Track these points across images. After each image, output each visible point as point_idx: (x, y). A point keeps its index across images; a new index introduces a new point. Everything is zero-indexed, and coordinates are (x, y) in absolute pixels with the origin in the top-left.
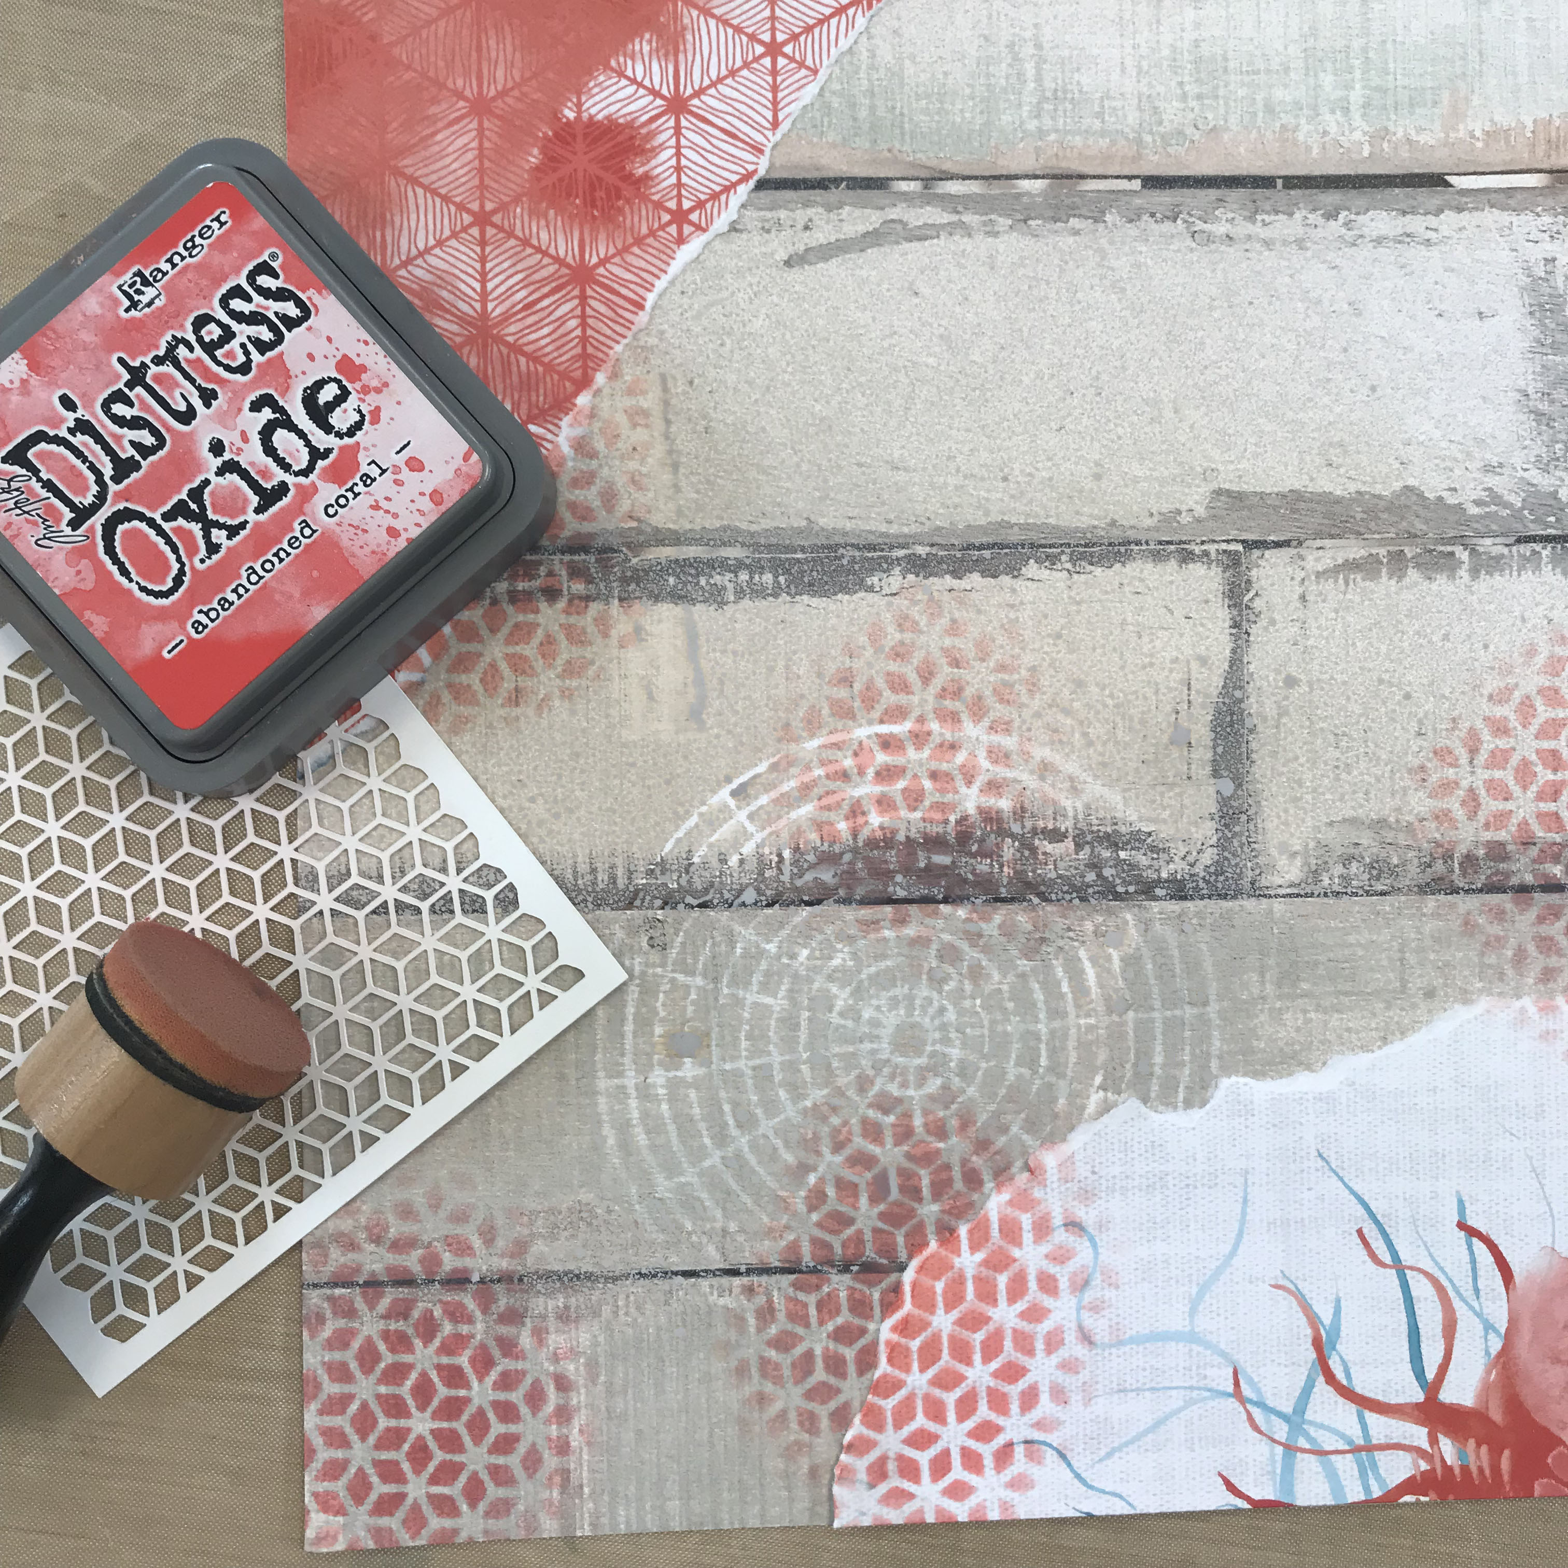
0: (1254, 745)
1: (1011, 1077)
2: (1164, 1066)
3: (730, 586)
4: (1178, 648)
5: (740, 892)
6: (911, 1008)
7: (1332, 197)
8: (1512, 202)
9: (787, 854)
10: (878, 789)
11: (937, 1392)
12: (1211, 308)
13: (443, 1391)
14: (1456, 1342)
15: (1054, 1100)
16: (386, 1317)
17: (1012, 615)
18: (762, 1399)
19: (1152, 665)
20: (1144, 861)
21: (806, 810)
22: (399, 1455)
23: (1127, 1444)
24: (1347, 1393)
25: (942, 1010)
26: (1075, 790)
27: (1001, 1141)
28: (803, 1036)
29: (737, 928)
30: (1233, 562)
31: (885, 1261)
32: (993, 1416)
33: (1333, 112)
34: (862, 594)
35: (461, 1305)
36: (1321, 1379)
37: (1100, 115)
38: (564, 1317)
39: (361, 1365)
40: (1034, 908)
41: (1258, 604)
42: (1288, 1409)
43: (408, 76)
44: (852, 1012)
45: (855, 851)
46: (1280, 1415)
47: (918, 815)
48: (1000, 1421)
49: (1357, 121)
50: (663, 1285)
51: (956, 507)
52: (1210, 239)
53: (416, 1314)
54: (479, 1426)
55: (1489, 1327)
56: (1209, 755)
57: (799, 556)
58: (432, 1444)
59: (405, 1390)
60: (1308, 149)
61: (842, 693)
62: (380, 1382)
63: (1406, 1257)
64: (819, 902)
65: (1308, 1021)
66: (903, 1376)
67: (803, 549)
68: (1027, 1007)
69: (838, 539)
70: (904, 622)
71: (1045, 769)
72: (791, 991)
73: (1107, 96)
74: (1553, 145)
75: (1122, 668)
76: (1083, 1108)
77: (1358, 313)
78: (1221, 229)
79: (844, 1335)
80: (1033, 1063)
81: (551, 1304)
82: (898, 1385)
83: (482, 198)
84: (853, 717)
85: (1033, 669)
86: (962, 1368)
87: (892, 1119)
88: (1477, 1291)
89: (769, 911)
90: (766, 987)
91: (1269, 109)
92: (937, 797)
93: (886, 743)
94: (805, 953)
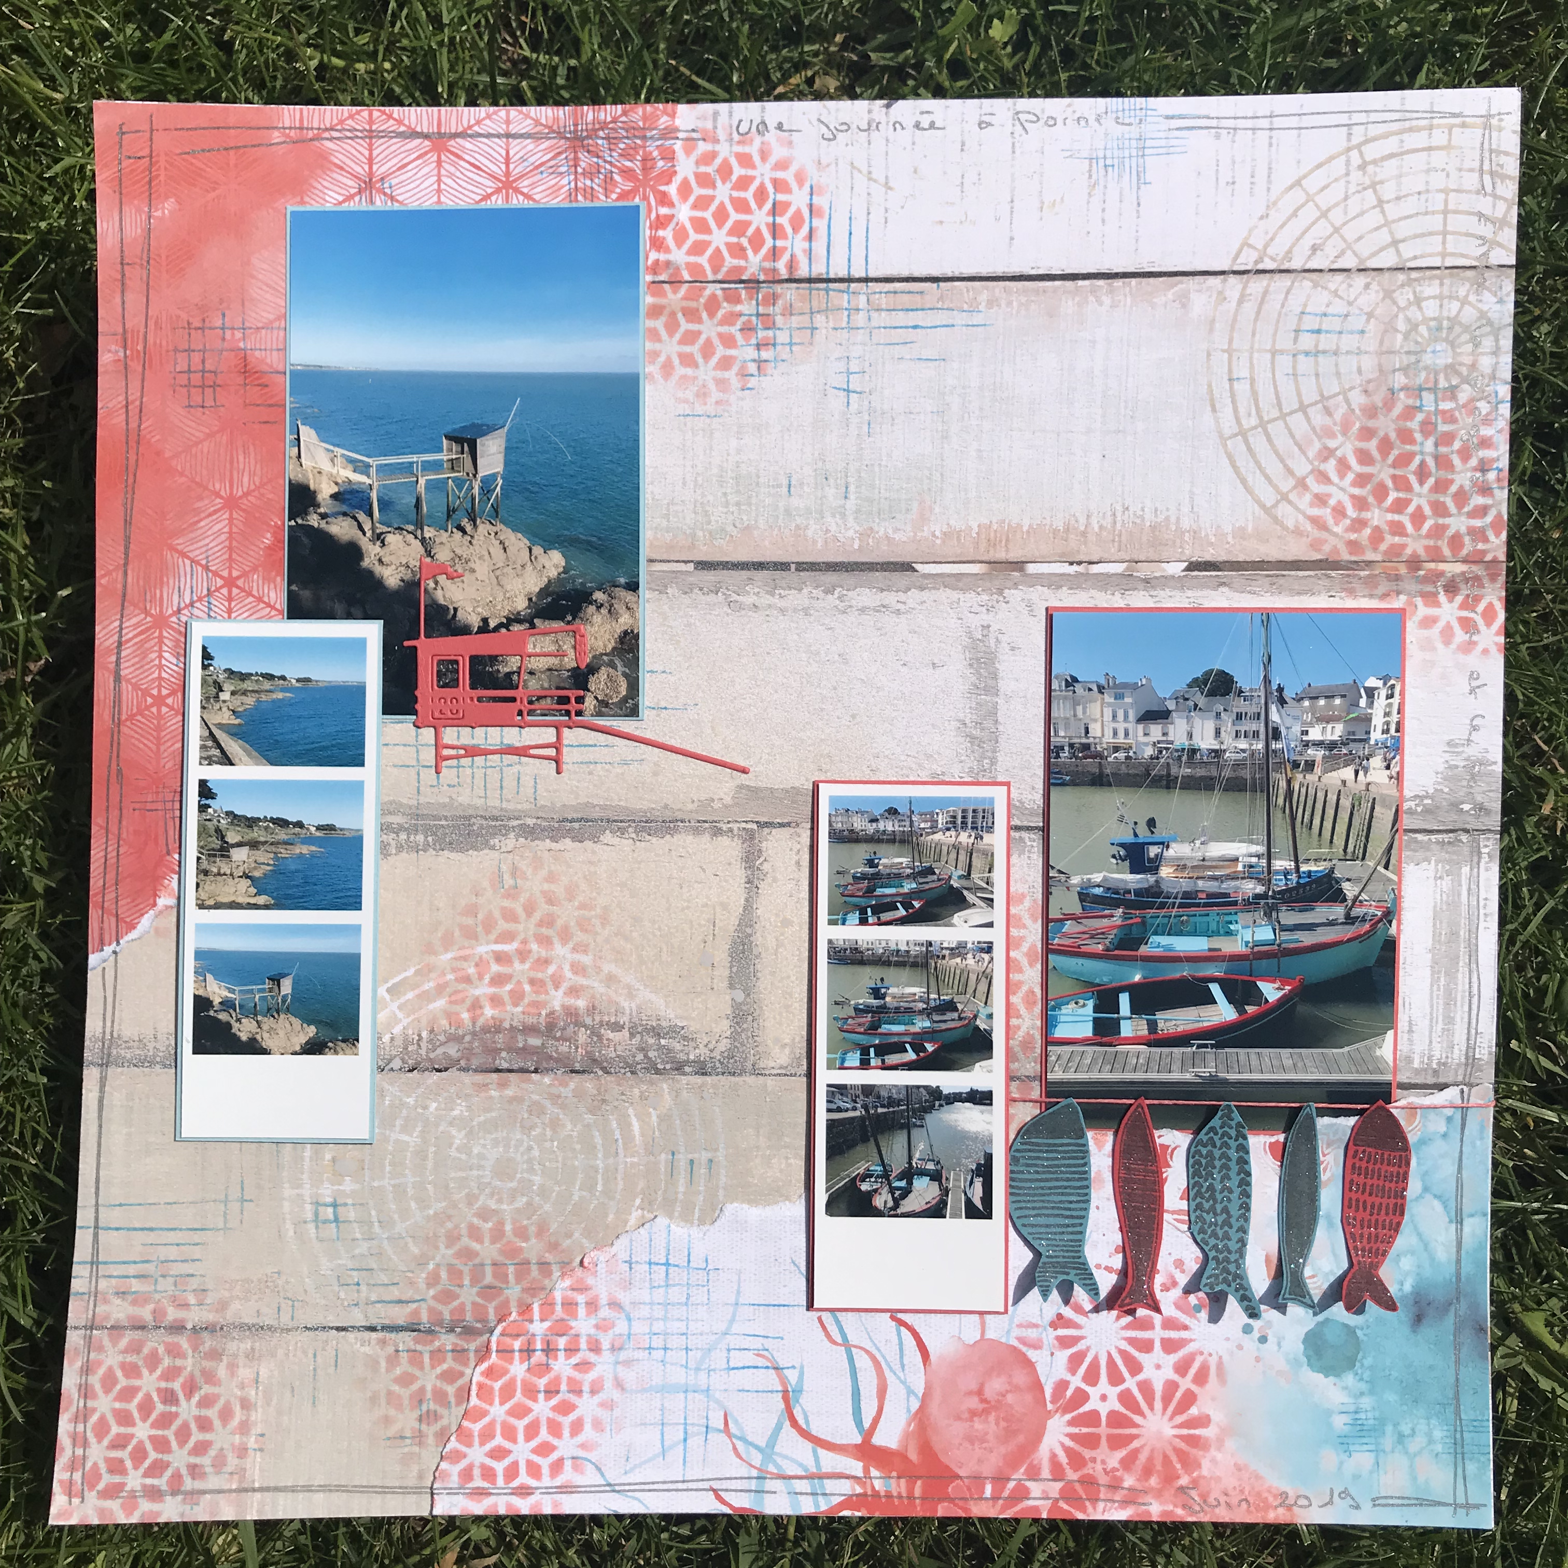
0: (758, 967)
1: (576, 1198)
2: (684, 1193)
3: (393, 843)
4: (707, 897)
5: (390, 1061)
6: (507, 1146)
7: (831, 578)
8: (960, 585)
9: (424, 1034)
10: (492, 990)
11: (512, 1420)
12: (740, 656)
13: (160, 1408)
14: (886, 1402)
15: (606, 1215)
16: (125, 1351)
17: (592, 869)
18: (387, 1420)
19: (688, 908)
20: (678, 1047)
21: (440, 1004)
22: (124, 1454)
23: (645, 1462)
24: (805, 1434)
25: (530, 1148)
26: (631, 996)
27: (567, 1243)
28: (430, 1164)
29: (386, 1086)
30: (750, 836)
31: (479, 1325)
32: (550, 1439)
33: (834, 516)
34: (486, 851)
35: (178, 1345)
36: (787, 1423)
37: (667, 516)
38: (251, 1356)
39: (103, 1386)
40: (598, 1078)
41: (766, 867)
42: (762, 1444)
43: (183, 479)
44: (465, 1149)
45: (474, 1034)
46: (757, 1447)
47: (520, 1009)
48: (555, 1442)
49: (851, 521)
50: (322, 1335)
51: (555, 791)
52: (741, 607)
53: (146, 1351)
54: (183, 1435)
55: (910, 1392)
56: (727, 973)
57: (443, 823)
58: (149, 1446)
59: (133, 1406)
60: (815, 542)
61: (470, 921)
62: (116, 1399)
63: (853, 1339)
64: (446, 1070)
65: (790, 1165)
66: (487, 1407)
67: (446, 818)
68: (590, 1149)
69: (471, 812)
70: (515, 871)
71: (611, 979)
72: (422, 1132)
73: (672, 503)
74: (992, 544)
75: (668, 909)
76: (626, 1222)
77: (846, 662)
78: (749, 600)
79: (450, 1376)
80: (591, 1188)
81: (242, 1346)
82: (485, 1413)
83: (230, 568)
84: (476, 938)
85: (606, 908)
86: (530, 1403)
87: (490, 1225)
88: (903, 1366)
89: (410, 1075)
90: (405, 1129)
91: (788, 512)
92: (534, 997)
93: (500, 958)
94: (434, 1105)
